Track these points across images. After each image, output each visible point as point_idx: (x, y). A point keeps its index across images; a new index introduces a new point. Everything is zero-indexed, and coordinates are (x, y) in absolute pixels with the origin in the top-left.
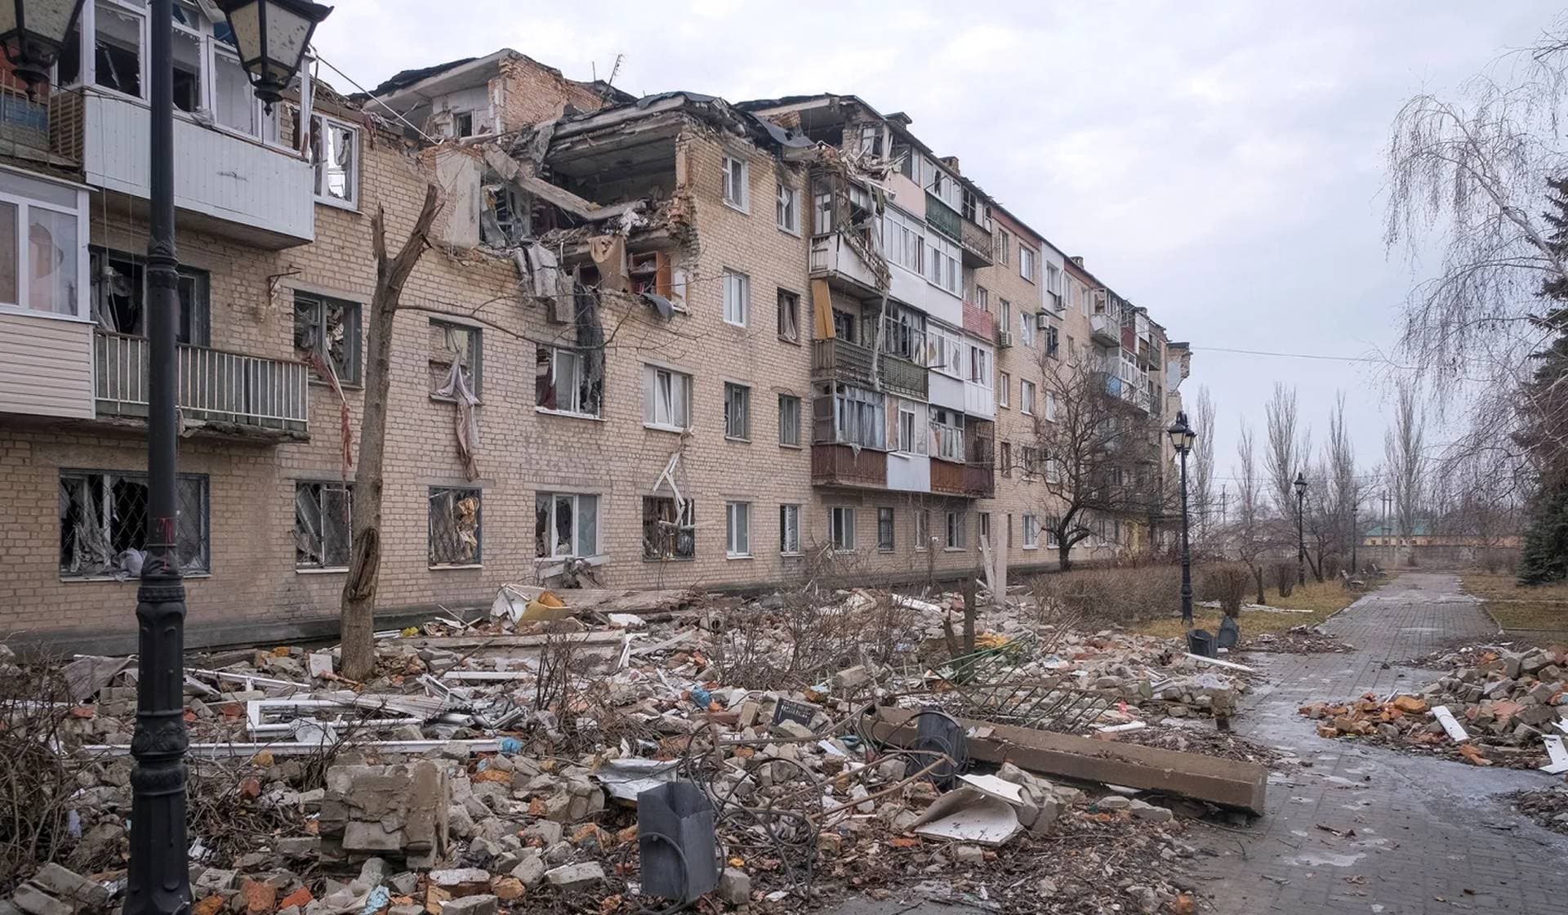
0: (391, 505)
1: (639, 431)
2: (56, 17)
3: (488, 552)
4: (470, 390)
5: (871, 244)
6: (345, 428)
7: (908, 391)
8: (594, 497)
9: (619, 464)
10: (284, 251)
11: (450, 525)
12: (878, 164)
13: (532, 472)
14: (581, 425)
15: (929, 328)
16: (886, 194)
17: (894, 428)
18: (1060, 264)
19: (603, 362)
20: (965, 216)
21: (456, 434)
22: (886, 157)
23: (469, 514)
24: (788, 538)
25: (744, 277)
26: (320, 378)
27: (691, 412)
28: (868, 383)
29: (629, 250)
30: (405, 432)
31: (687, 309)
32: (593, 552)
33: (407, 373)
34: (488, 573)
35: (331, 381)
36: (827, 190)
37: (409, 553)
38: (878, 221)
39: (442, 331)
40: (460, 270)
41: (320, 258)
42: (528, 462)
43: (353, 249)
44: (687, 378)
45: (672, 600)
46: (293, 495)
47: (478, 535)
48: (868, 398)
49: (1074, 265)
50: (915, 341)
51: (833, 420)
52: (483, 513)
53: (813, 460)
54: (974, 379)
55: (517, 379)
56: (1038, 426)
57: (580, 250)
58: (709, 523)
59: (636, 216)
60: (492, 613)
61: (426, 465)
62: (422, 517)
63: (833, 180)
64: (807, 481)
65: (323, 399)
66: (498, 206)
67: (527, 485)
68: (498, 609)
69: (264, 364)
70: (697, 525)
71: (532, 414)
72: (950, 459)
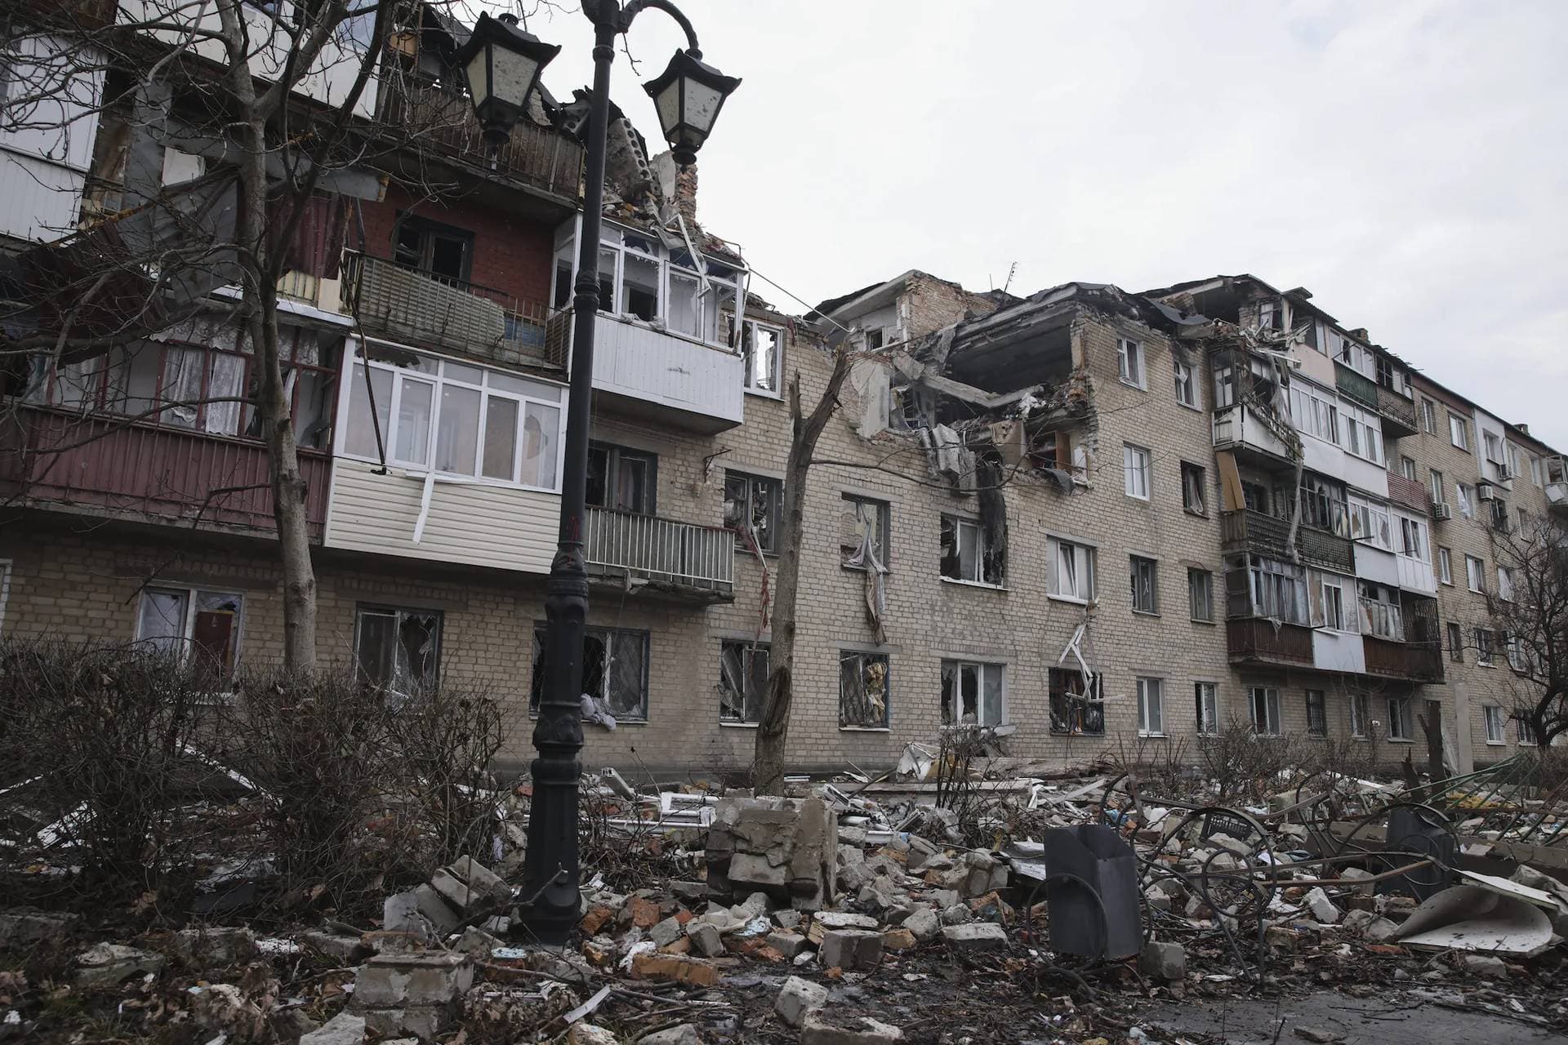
0: (805, 666)
1: (1043, 602)
2: (518, 86)
3: (895, 716)
4: (879, 561)
5: (1278, 415)
6: (764, 591)
7: (1331, 565)
8: (999, 667)
9: (1023, 634)
10: (718, 435)
11: (859, 689)
12: (1279, 336)
13: (937, 639)
14: (986, 595)
15: (1351, 499)
16: (1290, 364)
17: (1318, 606)
18: (1500, 432)
19: (1006, 533)
20: (1380, 384)
21: (865, 601)
22: (1287, 328)
23: (878, 678)
24: (1205, 718)
25: (1144, 451)
26: (745, 547)
27: (1096, 584)
28: (1283, 555)
29: (1028, 433)
30: (819, 598)
31: (1089, 483)
32: (999, 723)
33: (822, 543)
34: (896, 737)
35: (755, 549)
36: (1226, 364)
37: (822, 713)
38: (1284, 392)
39: (854, 504)
40: (869, 449)
41: (749, 441)
42: (934, 628)
43: (776, 433)
44: (1091, 550)
45: (1081, 767)
46: (720, 653)
47: (885, 699)
48: (1288, 571)
49: (1517, 434)
50: (1336, 512)
51: (1248, 593)
52: (891, 678)
53: (1228, 637)
54: (1408, 552)
55: (923, 549)
56: (1492, 603)
57: (982, 436)
58: (1118, 697)
59: (1034, 399)
60: (898, 771)
61: (837, 629)
62: (834, 679)
63: (1232, 353)
64: (1222, 658)
65: (747, 566)
66: (905, 405)
67: (933, 653)
68: (905, 766)
69: (698, 531)
70: (1106, 700)
71: (938, 583)
72: (1387, 638)
